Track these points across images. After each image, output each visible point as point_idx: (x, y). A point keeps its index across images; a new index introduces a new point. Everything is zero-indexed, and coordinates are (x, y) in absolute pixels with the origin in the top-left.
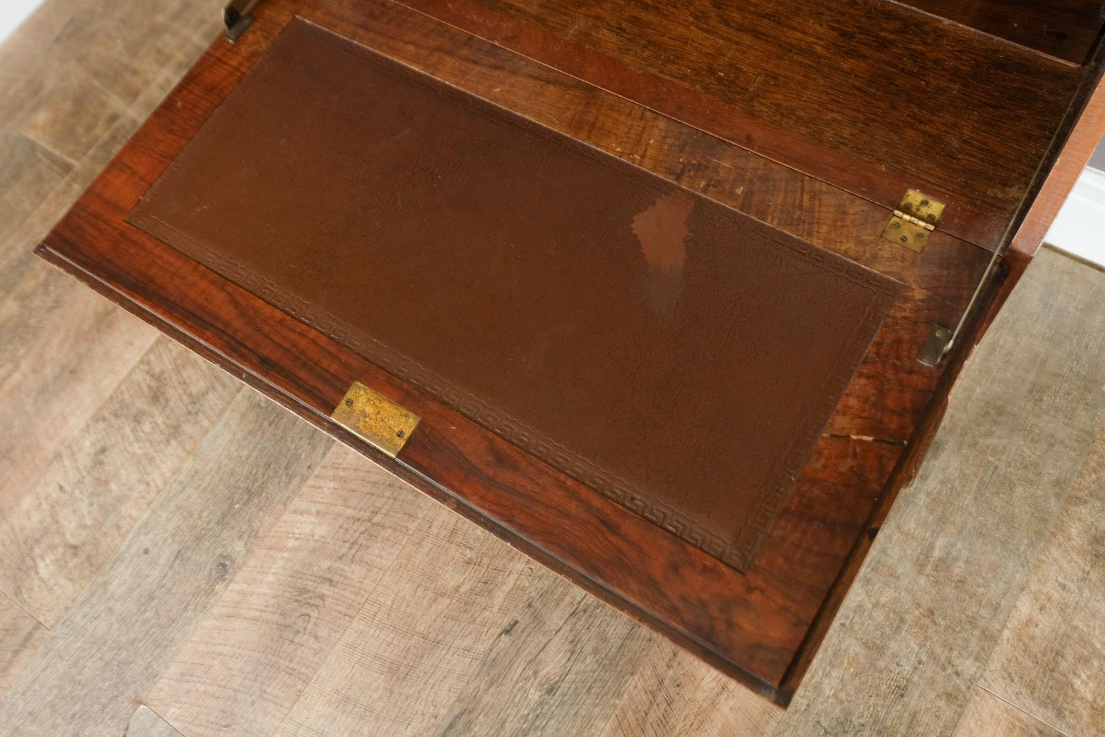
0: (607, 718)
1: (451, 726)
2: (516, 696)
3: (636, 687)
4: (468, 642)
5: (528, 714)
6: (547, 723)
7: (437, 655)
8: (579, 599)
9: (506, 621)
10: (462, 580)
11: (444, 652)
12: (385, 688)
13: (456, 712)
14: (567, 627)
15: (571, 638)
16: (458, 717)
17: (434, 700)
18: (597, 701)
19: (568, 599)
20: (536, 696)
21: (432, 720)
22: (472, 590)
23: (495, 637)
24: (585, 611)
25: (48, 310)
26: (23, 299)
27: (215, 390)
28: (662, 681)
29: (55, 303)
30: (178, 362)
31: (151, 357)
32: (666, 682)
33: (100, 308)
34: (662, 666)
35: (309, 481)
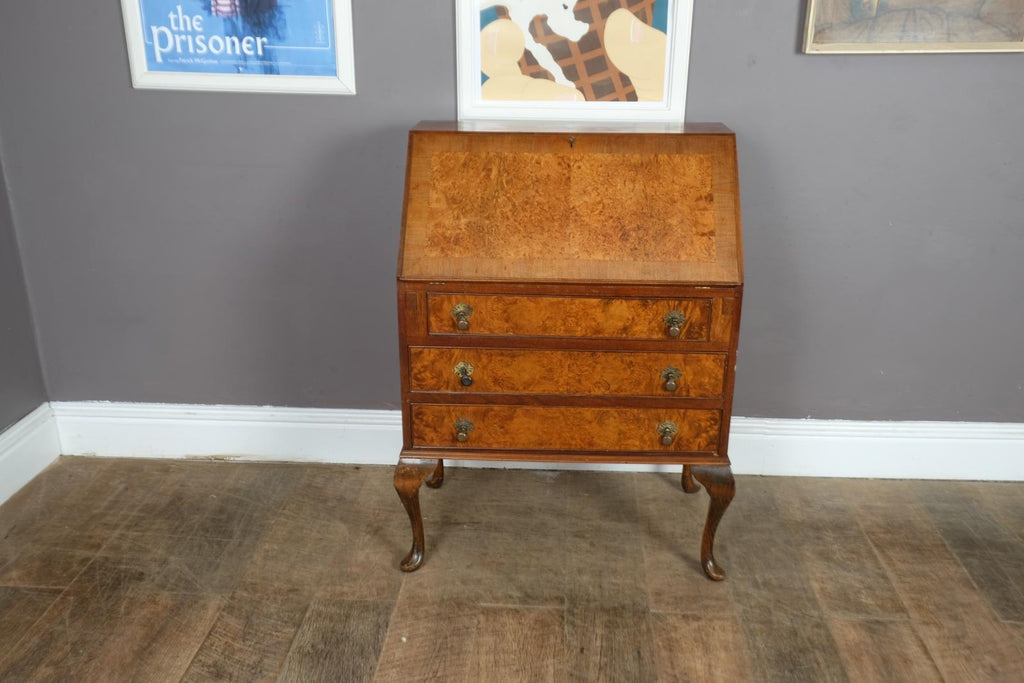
15: (608, 678)
24: (606, 665)
25: (86, 663)
26: (56, 664)
27: (268, 657)
28: (675, 676)
29: (91, 658)
30: (227, 653)
31: (200, 658)
32: (678, 676)
33: (136, 648)
34: (669, 670)
35: (376, 675)
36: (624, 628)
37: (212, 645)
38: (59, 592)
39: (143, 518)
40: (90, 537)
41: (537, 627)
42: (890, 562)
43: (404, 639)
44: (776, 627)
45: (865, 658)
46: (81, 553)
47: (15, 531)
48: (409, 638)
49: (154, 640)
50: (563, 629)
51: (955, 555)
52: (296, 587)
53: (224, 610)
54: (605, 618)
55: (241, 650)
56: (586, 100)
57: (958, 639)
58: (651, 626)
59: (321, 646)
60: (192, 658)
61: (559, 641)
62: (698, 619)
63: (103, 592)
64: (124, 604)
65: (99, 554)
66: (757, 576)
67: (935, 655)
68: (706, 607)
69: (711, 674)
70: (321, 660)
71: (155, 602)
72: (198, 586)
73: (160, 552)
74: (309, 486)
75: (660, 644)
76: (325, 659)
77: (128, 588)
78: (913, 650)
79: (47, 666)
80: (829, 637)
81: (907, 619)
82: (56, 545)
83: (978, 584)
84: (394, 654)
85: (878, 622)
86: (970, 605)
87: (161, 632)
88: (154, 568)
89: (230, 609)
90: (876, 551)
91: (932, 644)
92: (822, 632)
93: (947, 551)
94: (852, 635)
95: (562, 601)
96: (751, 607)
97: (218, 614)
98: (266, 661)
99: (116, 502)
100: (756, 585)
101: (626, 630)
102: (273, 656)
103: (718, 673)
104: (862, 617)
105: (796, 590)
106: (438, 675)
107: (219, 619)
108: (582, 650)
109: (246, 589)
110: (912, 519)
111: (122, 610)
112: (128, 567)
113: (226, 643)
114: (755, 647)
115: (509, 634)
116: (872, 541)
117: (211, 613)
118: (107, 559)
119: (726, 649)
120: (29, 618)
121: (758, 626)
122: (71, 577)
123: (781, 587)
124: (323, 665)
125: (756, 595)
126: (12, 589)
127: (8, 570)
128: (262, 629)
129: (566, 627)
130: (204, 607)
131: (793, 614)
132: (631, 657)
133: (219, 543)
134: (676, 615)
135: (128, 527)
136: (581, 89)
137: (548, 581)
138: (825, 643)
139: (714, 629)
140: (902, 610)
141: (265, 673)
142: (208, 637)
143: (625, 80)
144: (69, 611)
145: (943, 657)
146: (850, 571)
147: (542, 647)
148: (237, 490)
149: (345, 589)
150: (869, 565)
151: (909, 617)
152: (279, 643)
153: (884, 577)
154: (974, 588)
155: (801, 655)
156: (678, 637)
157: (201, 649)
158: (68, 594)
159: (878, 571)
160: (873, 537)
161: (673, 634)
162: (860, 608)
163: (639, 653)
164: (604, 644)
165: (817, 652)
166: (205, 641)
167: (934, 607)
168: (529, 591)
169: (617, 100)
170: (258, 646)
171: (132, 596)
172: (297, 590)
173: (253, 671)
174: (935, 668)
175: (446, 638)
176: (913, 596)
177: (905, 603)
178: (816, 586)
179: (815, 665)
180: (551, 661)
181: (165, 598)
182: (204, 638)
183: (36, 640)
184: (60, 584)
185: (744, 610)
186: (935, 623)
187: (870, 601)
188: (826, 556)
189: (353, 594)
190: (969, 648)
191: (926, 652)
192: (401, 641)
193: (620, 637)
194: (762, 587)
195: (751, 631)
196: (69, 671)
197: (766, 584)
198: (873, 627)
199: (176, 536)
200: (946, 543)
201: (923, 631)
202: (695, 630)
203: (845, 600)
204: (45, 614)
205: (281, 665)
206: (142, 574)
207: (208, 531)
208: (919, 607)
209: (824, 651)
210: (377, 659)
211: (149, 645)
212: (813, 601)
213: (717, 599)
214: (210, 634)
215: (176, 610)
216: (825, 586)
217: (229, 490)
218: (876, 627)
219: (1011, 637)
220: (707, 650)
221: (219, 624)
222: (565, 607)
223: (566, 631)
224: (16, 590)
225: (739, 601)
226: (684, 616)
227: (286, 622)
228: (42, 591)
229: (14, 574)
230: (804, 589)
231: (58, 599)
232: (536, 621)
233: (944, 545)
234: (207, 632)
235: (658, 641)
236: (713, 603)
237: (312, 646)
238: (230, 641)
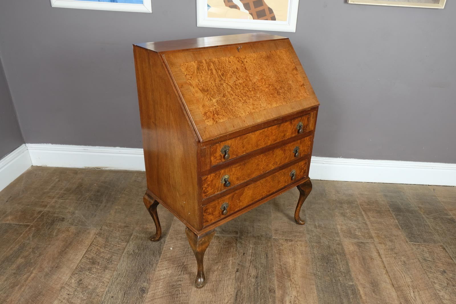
0: (274, 277)
1: (237, 295)
2: (249, 282)
3: (276, 269)
4: (228, 277)
5: (255, 284)
6: (261, 284)
7: (222, 283)
8: (250, 259)
9: (235, 270)
10: (218, 267)
11: (224, 282)
12: (212, 295)
13: (236, 291)
14: (251, 265)
15: (254, 266)
16: (237, 292)
17: (228, 292)
18: (269, 275)
19: (247, 260)
20: (254, 280)
21: (231, 296)
22: (222, 268)
23: (235, 274)
24: (253, 260)
25: (38, 257)
26: (25, 257)
27: (114, 255)
28: (281, 265)
29: (40, 255)
30: (97, 253)
31: (86, 255)
32: (282, 265)
33: (59, 251)
34: (279, 263)
35: (159, 264)
36: (261, 245)
37: (91, 250)
38: (28, 226)
39: (65, 194)
40: (43, 202)
41: (226, 244)
42: (368, 218)
43: (171, 249)
44: (322, 245)
45: (356, 258)
46: (39, 209)
47: (11, 199)
48: (173, 248)
49: (67, 247)
50: (237, 245)
51: (393, 215)
52: (127, 225)
53: (97, 235)
54: (254, 240)
55: (103, 252)
56: (254, 19)
57: (392, 250)
58: (273, 244)
59: (137, 251)
60: (83, 255)
61: (235, 250)
62: (291, 241)
63: (47, 226)
64: (55, 231)
65: (46, 209)
66: (316, 223)
67: (383, 256)
68: (295, 236)
69: (295, 265)
70: (136, 257)
71: (68, 231)
72: (87, 224)
73: (72, 209)
74: (135, 181)
75: (276, 251)
76: (138, 257)
77: (57, 225)
78: (375, 254)
79: (21, 258)
80: (343, 249)
81: (373, 241)
82: (28, 205)
83: (401, 227)
84: (167, 255)
85: (362, 242)
86: (397, 236)
87: (70, 244)
88: (69, 216)
89: (100, 234)
90: (363, 213)
91: (382, 252)
92: (340, 247)
93: (390, 213)
94: (352, 248)
95: (237, 233)
96: (313, 236)
97: (95, 236)
98: (113, 257)
99: (54, 187)
100: (315, 227)
101: (262, 246)
102: (116, 255)
103: (298, 264)
104: (356, 240)
105: (331, 229)
106: (185, 264)
107: (95, 238)
108: (244, 254)
109: (107, 226)
110: (378, 199)
111: (54, 234)
112: (58, 215)
113: (97, 249)
114: (313, 253)
115: (214, 247)
116: (362, 208)
117: (92, 236)
118: (49, 211)
119: (302, 254)
120: (15, 237)
121: (315, 244)
122: (34, 219)
123: (325, 227)
124: (137, 259)
125: (315, 231)
126: (8, 224)
127: (7, 216)
128: (113, 243)
129: (238, 244)
130: (89, 233)
131: (329, 240)
132: (263, 257)
133: (97, 205)
134: (283, 239)
135: (59, 198)
136: (251, 14)
137: (232, 224)
138: (341, 251)
139: (298, 245)
140: (372, 237)
141: (113, 262)
142: (90, 246)
143: (271, 11)
144: (32, 234)
145: (386, 257)
146: (352, 221)
147: (228, 252)
148: (105, 182)
149: (148, 226)
150: (360, 219)
151: (374, 241)
152: (120, 249)
153: (366, 224)
154: (399, 229)
155: (331, 256)
156: (283, 248)
157: (86, 252)
158: (32, 226)
159: (363, 221)
160: (362, 207)
161: (281, 247)
162: (355, 237)
163: (267, 255)
164: (253, 251)
165: (337, 255)
166: (88, 248)
167: (384, 237)
168: (224, 228)
169: (267, 19)
170: (110, 250)
171: (59, 228)
172: (128, 226)
173: (108, 261)
174: (383, 262)
175: (189, 248)
176: (376, 232)
177: (373, 235)
178: (339, 227)
179: (336, 261)
180: (231, 258)
181: (73, 229)
182: (88, 247)
183: (17, 247)
184: (28, 222)
185: (310, 237)
186: (384, 243)
187: (359, 234)
188: (343, 215)
189: (151, 229)
190: (396, 253)
191: (380, 255)
192: (170, 249)
193: (260, 248)
194: (318, 228)
195: (312, 246)
196: (31, 260)
197: (320, 226)
198: (360, 245)
199: (79, 202)
200: (390, 209)
201: (379, 247)
202: (290, 246)
203: (350, 234)
204: (22, 235)
205: (120, 259)
206: (63, 218)
207: (92, 200)
208: (378, 237)
209: (340, 255)
210: (160, 257)
211: (65, 249)
212: (337, 233)
213: (300, 233)
214: (91, 245)
215: (77, 234)
216: (343, 227)
217: (102, 182)
218: (360, 244)
219: (412, 249)
220: (294, 254)
221: (95, 241)
222: (238, 236)
223: (238, 246)
224: (10, 225)
225: (308, 234)
226: (286, 240)
227: (123, 240)
228: (20, 225)
229: (10, 218)
230: (334, 229)
231: (27, 229)
232: (226, 241)
233: (389, 211)
234: (90, 244)
235: (275, 250)
236: (298, 234)
237: (133, 251)
238: (99, 248)
